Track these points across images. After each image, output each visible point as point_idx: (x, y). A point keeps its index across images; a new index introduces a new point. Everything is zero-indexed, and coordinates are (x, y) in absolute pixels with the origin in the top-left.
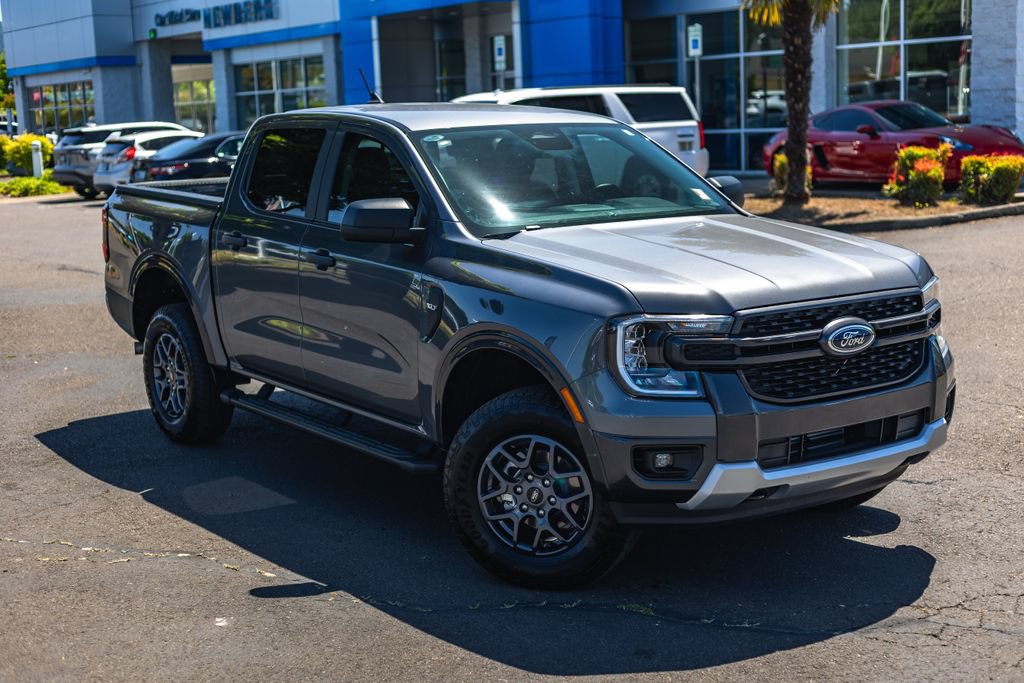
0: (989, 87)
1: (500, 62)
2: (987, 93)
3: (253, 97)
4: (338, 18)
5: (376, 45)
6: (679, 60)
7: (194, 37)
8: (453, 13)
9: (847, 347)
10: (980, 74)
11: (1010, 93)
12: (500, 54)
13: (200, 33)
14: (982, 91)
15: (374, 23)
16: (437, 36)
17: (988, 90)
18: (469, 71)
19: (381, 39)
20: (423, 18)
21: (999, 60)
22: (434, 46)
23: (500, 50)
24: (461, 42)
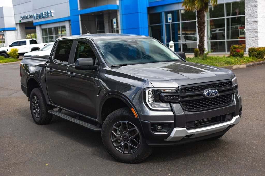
0: (250, 29)
1: (115, 26)
2: (250, 31)
3: (47, 37)
4: (69, 15)
5: (80, 22)
6: (163, 24)
7: (31, 22)
8: (101, 13)
9: (211, 96)
10: (248, 25)
11: (256, 30)
12: (115, 23)
13: (33, 21)
14: (248, 30)
15: (80, 16)
16: (96, 20)
17: (250, 30)
18: (105, 28)
19: (81, 21)
20: (93, 15)
21: (253, 21)
22: (96, 22)
23: (115, 22)
24: (103, 21)
